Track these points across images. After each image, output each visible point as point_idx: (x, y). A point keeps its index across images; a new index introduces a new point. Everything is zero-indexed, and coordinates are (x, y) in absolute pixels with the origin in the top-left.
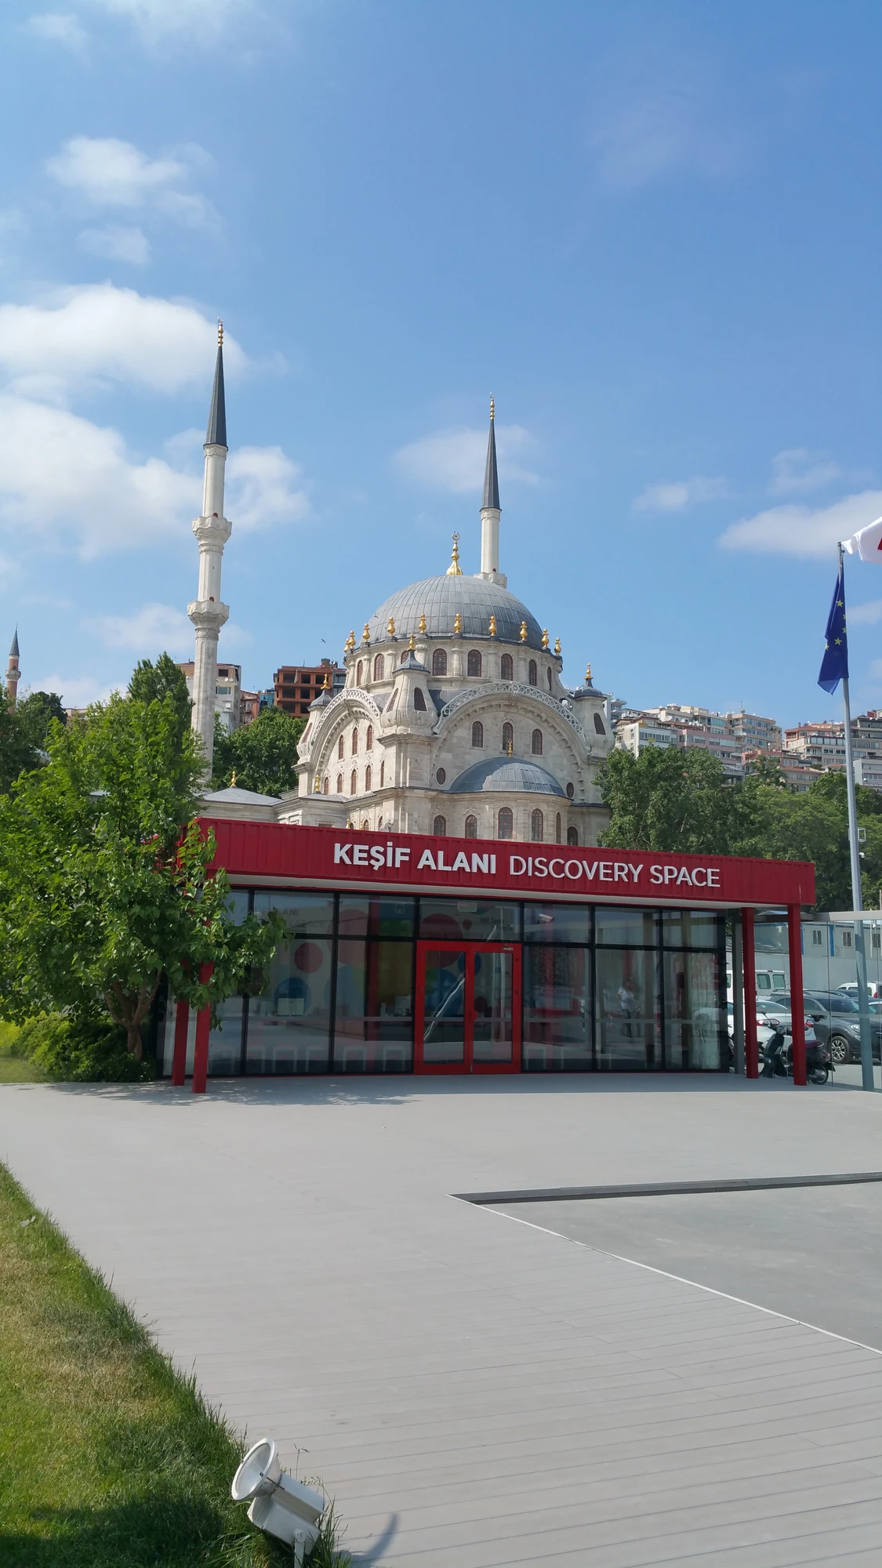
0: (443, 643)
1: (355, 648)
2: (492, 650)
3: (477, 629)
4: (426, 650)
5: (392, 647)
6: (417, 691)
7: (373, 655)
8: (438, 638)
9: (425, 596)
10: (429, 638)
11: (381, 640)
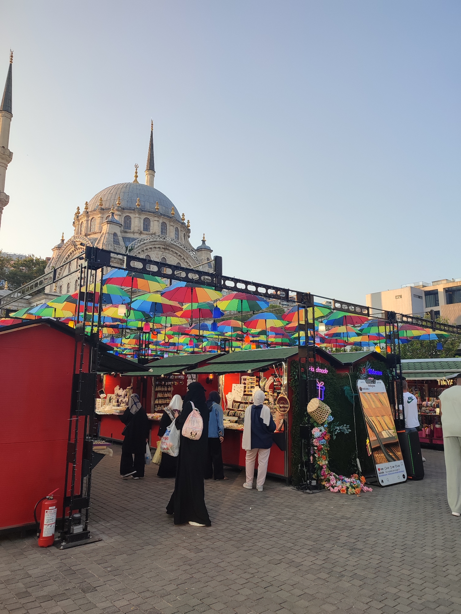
0: (131, 213)
1: (79, 215)
2: (156, 219)
3: (148, 207)
4: (120, 215)
5: (101, 213)
6: (115, 235)
7: (90, 218)
8: (127, 209)
9: (120, 190)
10: (122, 209)
11: (95, 210)
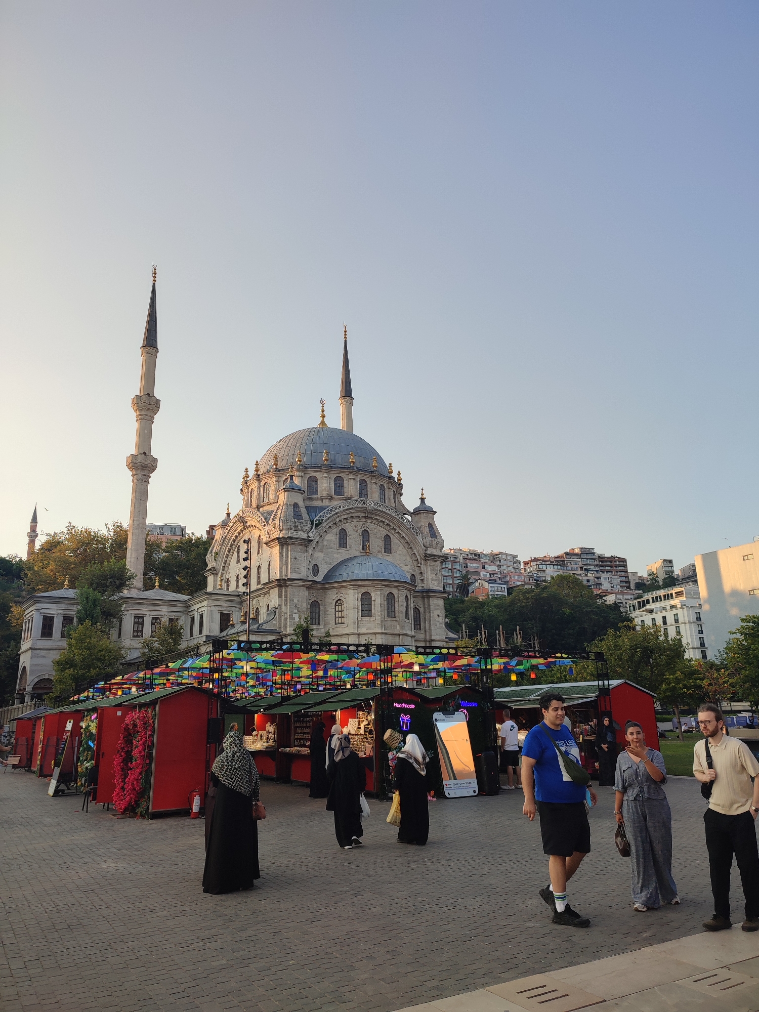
0: (315, 472)
1: (248, 479)
2: (352, 476)
3: (340, 461)
4: (302, 477)
5: (276, 476)
6: (296, 505)
7: (262, 483)
8: (311, 467)
9: (300, 440)
10: (304, 468)
11: (268, 472)
